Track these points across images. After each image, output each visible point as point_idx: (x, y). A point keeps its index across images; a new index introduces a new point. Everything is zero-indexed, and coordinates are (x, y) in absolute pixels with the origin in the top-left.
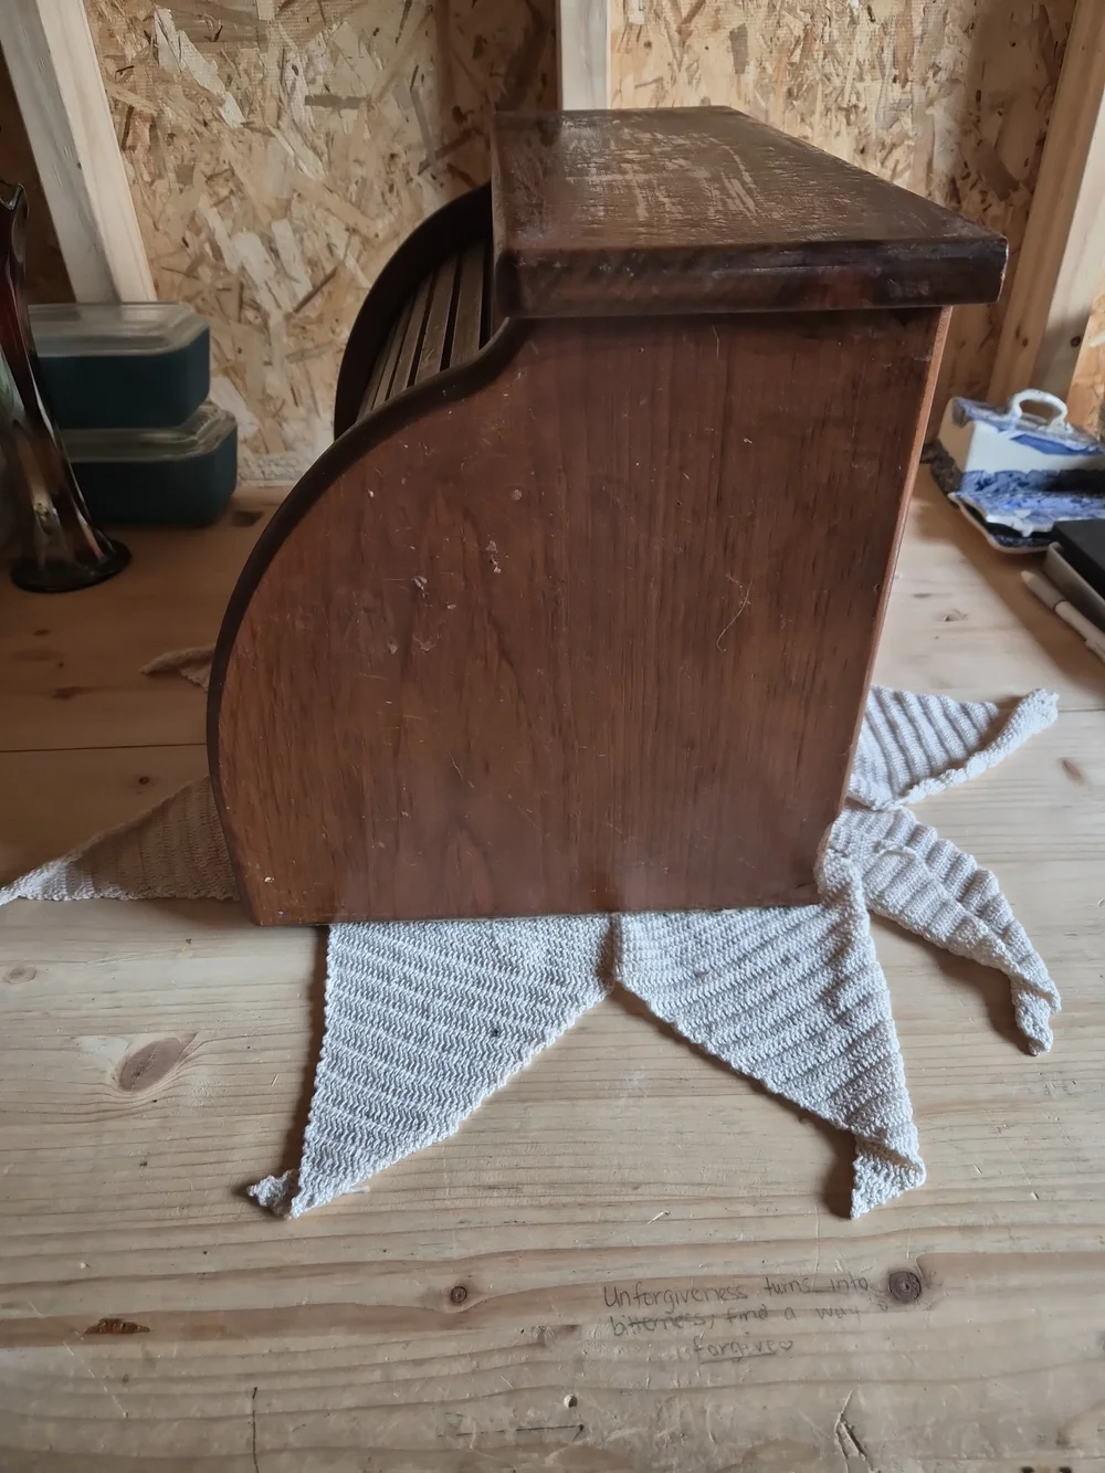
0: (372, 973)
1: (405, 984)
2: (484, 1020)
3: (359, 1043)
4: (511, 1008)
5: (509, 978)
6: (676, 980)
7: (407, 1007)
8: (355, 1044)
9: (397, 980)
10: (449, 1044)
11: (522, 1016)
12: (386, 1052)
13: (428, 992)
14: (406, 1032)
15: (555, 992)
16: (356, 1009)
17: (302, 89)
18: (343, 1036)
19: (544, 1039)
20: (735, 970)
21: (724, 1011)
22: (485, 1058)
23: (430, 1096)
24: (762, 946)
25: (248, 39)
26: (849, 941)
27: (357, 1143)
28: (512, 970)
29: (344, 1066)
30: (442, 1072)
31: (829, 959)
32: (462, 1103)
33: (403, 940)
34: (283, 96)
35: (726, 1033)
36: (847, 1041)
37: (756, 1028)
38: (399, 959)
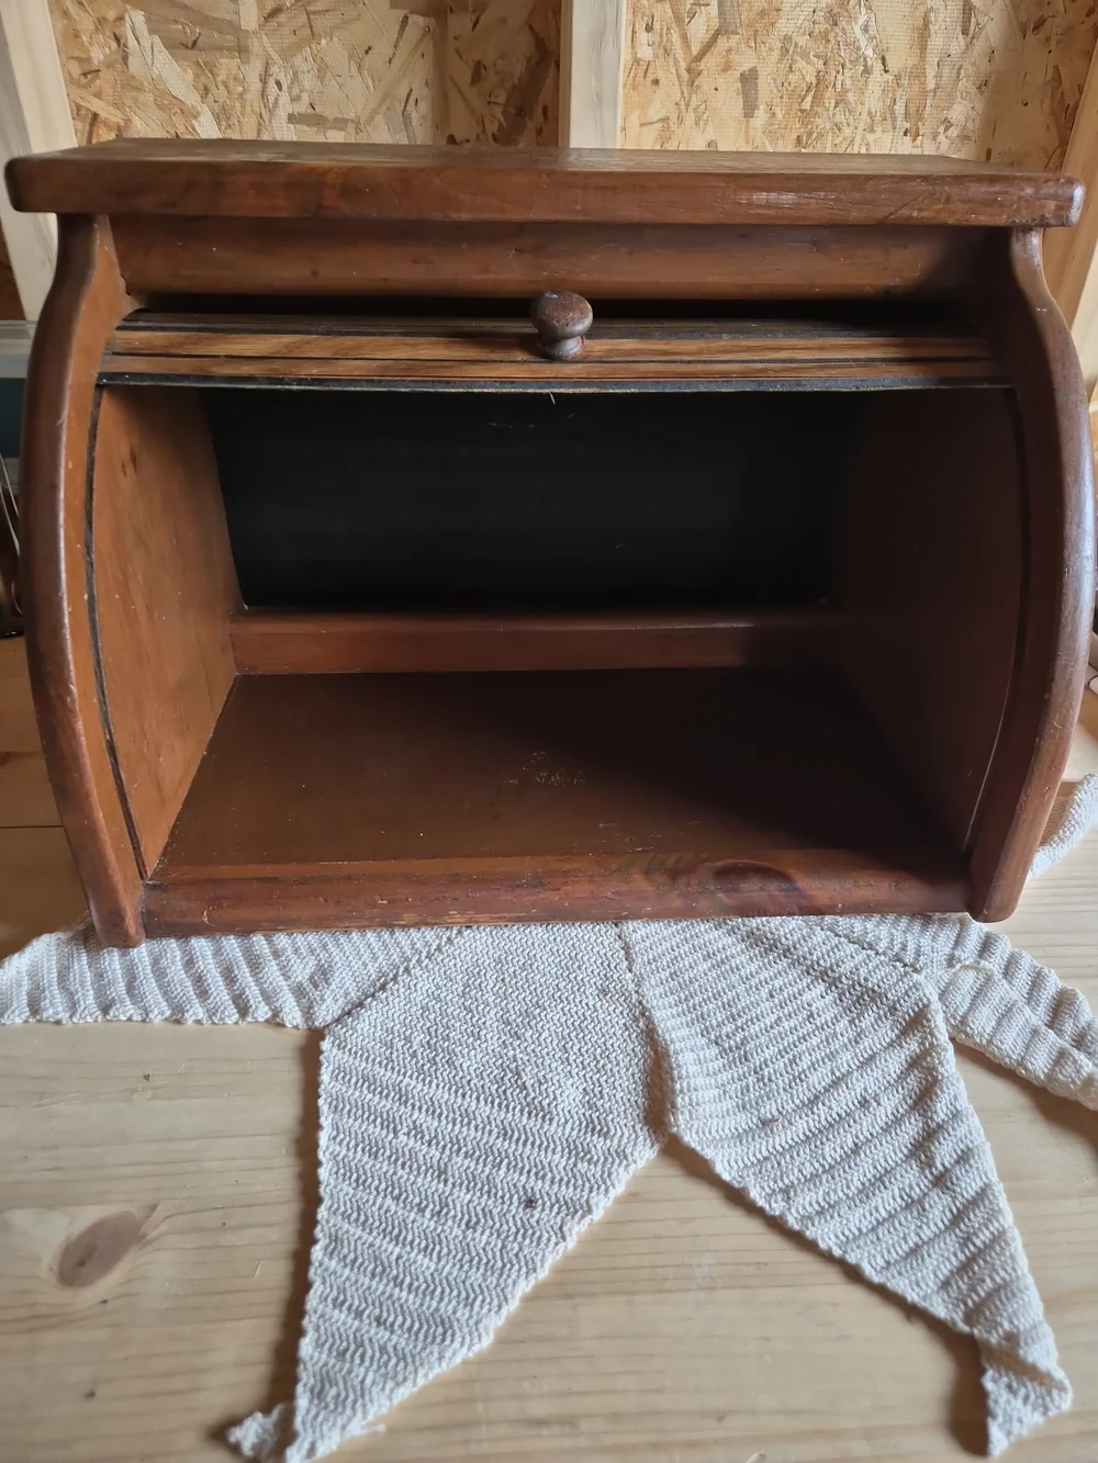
0: (374, 1121)
1: (415, 1136)
2: (515, 1186)
3: (362, 1218)
4: (547, 1170)
5: (542, 1127)
6: (740, 1130)
7: (419, 1168)
8: (357, 1220)
9: (406, 1130)
10: (474, 1219)
11: (561, 1180)
12: (396, 1231)
13: (444, 1147)
14: (420, 1203)
15: (599, 1147)
16: (357, 1172)
17: (286, 107)
18: (342, 1209)
19: (590, 1211)
20: (807, 1115)
21: (800, 1171)
22: (520, 1238)
23: (455, 1293)
24: (835, 1084)
25: (229, 49)
26: (936, 1080)
27: (367, 1363)
28: (544, 1117)
29: (345, 1251)
30: (467, 1257)
31: (915, 1102)
32: (496, 1302)
33: (411, 1077)
34: (263, 112)
35: (807, 1200)
36: (951, 1211)
37: (841, 1194)
38: (406, 1102)
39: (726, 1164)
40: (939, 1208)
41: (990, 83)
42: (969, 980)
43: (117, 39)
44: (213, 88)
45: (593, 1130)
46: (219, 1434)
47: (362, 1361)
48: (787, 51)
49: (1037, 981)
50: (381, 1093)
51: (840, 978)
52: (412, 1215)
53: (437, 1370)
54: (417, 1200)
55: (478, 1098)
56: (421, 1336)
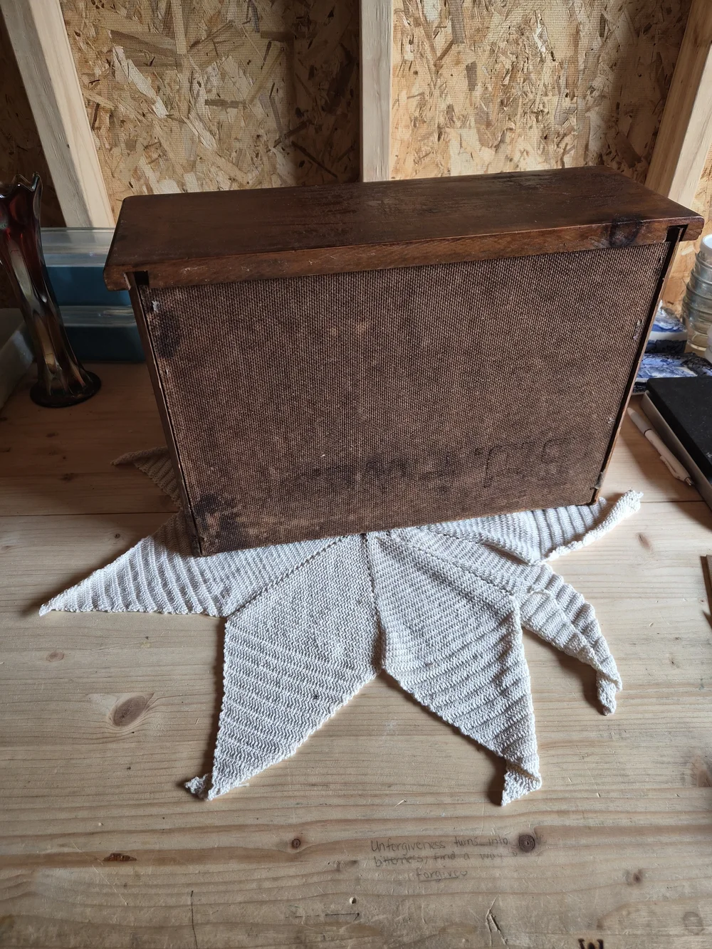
0: (249, 660)
1: (266, 667)
2: (310, 689)
3: (242, 702)
4: (325, 682)
5: (324, 664)
6: (415, 668)
7: (268, 681)
8: (240, 702)
9: (262, 664)
10: (291, 703)
11: (331, 688)
12: (256, 707)
13: (279, 672)
14: (267, 696)
15: (349, 673)
16: (240, 682)
17: (203, 96)
18: (233, 697)
19: (342, 701)
20: (447, 662)
21: (440, 686)
22: (310, 712)
23: (281, 733)
24: (463, 648)
25: (170, 65)
26: (510, 647)
27: (242, 760)
28: (325, 660)
29: (234, 715)
30: (287, 719)
31: (499, 657)
32: (298, 737)
33: (266, 640)
34: (191, 100)
35: (440, 700)
36: (505, 706)
37: (457, 697)
38: (263, 652)
39: (406, 683)
40: (501, 704)
41: (618, 64)
42: (537, 599)
43: (109, 63)
44: (162, 87)
45: (347, 666)
46: (181, 785)
47: (240, 759)
48: (494, 51)
49: (573, 599)
50: (252, 647)
51: (474, 597)
52: (264, 701)
53: (271, 763)
54: (266, 694)
55: (296, 651)
56: (265, 750)
